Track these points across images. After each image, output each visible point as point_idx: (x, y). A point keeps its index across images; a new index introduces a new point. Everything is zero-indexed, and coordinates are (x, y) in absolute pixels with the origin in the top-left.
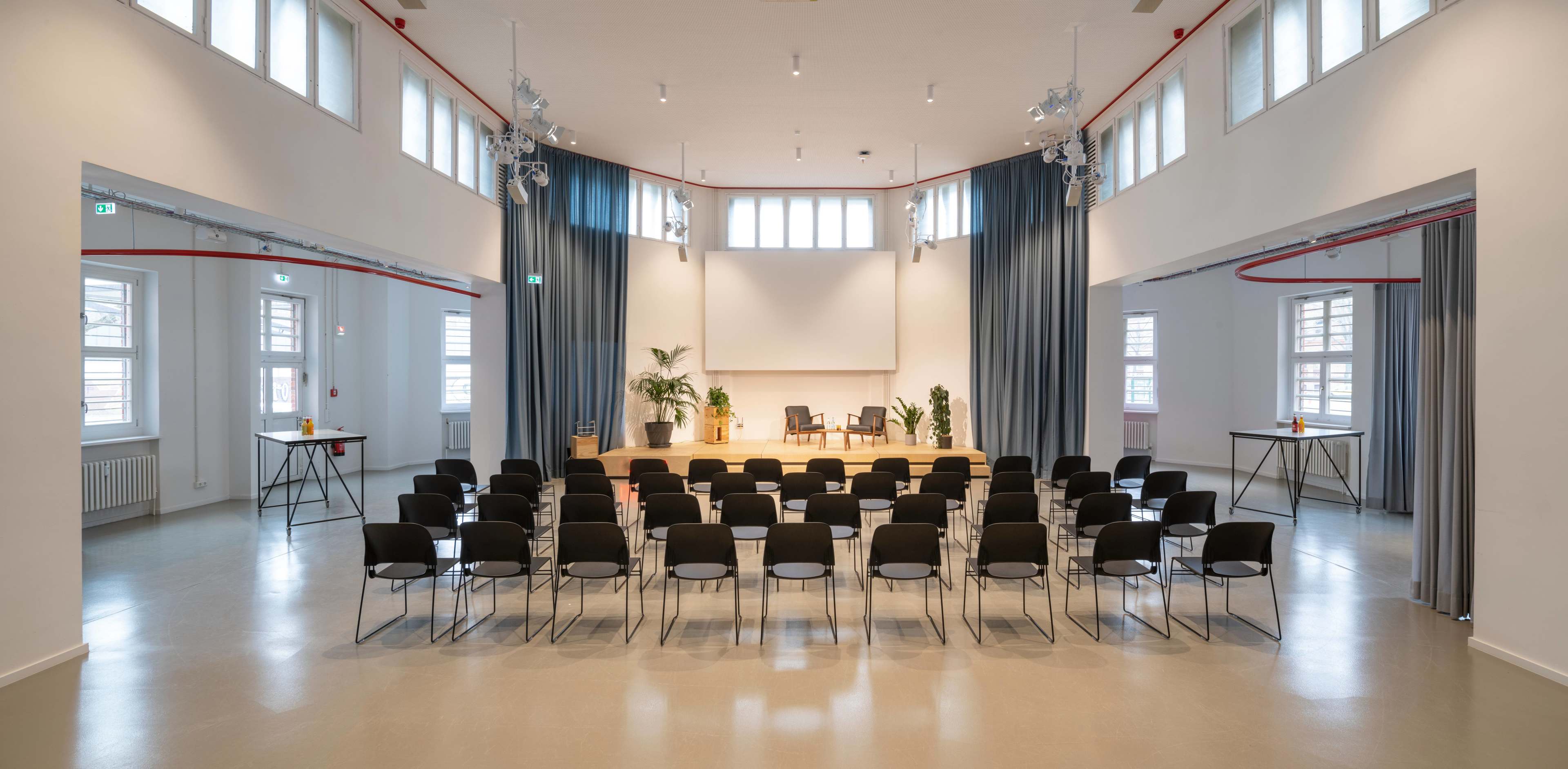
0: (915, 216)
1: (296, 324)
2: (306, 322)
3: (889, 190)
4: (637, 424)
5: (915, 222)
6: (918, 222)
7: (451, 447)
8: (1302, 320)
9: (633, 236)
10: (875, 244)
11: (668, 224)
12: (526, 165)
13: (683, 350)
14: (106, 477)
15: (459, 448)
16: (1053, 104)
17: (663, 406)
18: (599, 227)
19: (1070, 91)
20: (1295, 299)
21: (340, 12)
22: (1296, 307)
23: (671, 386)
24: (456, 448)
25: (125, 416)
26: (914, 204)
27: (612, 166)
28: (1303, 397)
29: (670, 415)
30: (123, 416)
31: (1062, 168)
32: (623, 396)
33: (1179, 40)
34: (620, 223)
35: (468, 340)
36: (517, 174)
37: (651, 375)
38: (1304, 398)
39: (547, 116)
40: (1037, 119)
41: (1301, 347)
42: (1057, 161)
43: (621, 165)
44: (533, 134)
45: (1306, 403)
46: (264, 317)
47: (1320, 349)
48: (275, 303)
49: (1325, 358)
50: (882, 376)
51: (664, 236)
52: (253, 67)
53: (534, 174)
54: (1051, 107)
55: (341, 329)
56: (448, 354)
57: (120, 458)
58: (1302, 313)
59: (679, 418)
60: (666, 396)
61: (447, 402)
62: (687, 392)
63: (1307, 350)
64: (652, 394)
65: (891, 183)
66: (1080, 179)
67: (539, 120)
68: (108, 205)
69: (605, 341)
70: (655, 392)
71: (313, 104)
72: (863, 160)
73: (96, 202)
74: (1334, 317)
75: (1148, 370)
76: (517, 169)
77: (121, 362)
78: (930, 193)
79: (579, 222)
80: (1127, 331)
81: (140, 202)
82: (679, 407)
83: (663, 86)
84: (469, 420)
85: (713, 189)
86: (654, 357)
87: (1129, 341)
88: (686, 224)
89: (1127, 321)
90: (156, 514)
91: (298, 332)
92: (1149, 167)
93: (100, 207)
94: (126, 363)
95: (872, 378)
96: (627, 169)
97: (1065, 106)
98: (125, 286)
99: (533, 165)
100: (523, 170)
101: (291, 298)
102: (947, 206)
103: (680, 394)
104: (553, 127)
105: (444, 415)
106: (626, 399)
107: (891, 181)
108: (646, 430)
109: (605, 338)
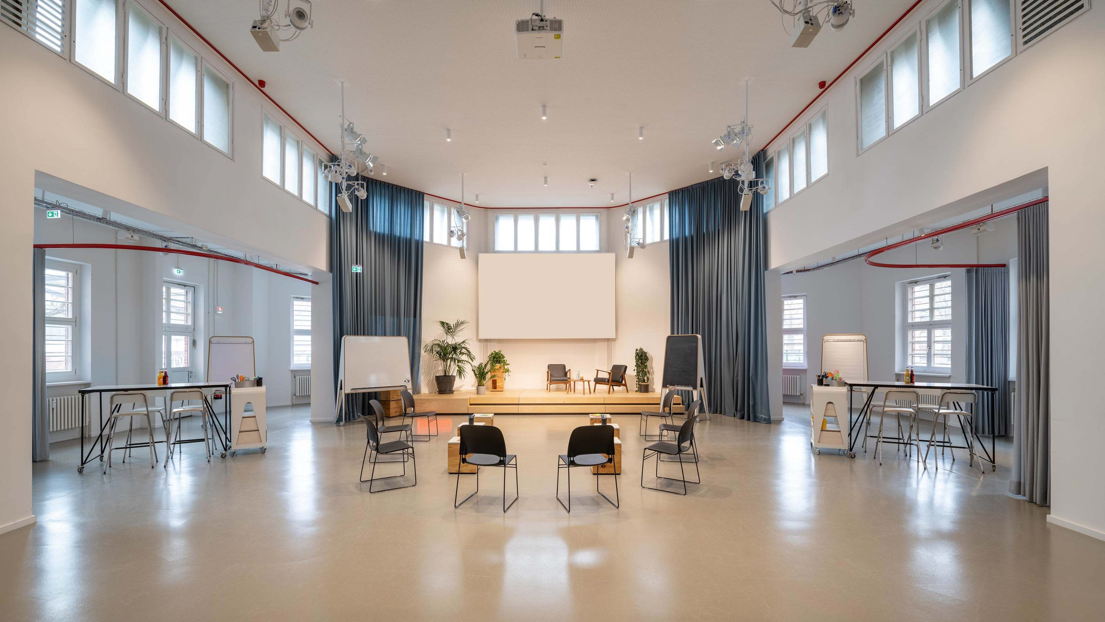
0: (630, 225)
1: (188, 305)
2: (195, 303)
3: (610, 208)
4: (430, 377)
5: (630, 229)
6: (632, 230)
7: (298, 394)
8: (913, 299)
9: (427, 242)
10: (600, 248)
11: (452, 232)
12: (351, 183)
13: (462, 323)
14: (53, 409)
15: (303, 395)
16: (731, 137)
17: (448, 364)
18: (403, 236)
19: (743, 127)
20: (908, 283)
21: (220, 75)
22: (909, 289)
23: (455, 348)
24: (301, 395)
25: (67, 367)
26: (629, 216)
27: (412, 192)
28: (914, 354)
29: (453, 371)
30: (66, 367)
31: (737, 183)
32: (420, 357)
33: (823, 89)
34: (418, 233)
35: (310, 318)
36: (344, 190)
37: (440, 341)
38: (916, 355)
39: (365, 149)
40: (719, 148)
41: (912, 318)
42: (733, 177)
43: (418, 191)
44: (356, 162)
45: (917, 359)
46: (165, 299)
47: (927, 319)
48: (174, 290)
49: (930, 326)
50: (606, 343)
51: (449, 241)
52: (158, 110)
53: (357, 190)
54: (729, 139)
55: (220, 309)
56: (295, 328)
57: (63, 396)
58: (913, 293)
59: (460, 372)
60: (451, 356)
61: (295, 362)
62: (466, 354)
63: (917, 320)
64: (440, 355)
65: (612, 203)
66: (750, 190)
67: (360, 152)
68: (55, 212)
69: (407, 317)
70: (442, 354)
71: (200, 139)
72: (592, 186)
73: (47, 210)
74: (937, 295)
75: (799, 338)
76: (344, 187)
77: (65, 329)
78: (640, 210)
79: (388, 231)
80: (784, 310)
81: (78, 210)
82: (460, 364)
83: (449, 130)
84: (310, 375)
85: (484, 209)
86: (442, 328)
87: (785, 317)
88: (465, 231)
89: (784, 303)
90: (88, 436)
91: (190, 311)
92: (800, 184)
93: (50, 213)
94: (68, 329)
95: (598, 345)
96: (422, 194)
97: (739, 138)
98: (68, 275)
99: (356, 184)
100: (349, 187)
101: (185, 286)
102: (652, 220)
103: (461, 355)
104: (370, 157)
105: (292, 371)
106: (421, 359)
107: (612, 201)
108: (436, 381)
109: (407, 315)
